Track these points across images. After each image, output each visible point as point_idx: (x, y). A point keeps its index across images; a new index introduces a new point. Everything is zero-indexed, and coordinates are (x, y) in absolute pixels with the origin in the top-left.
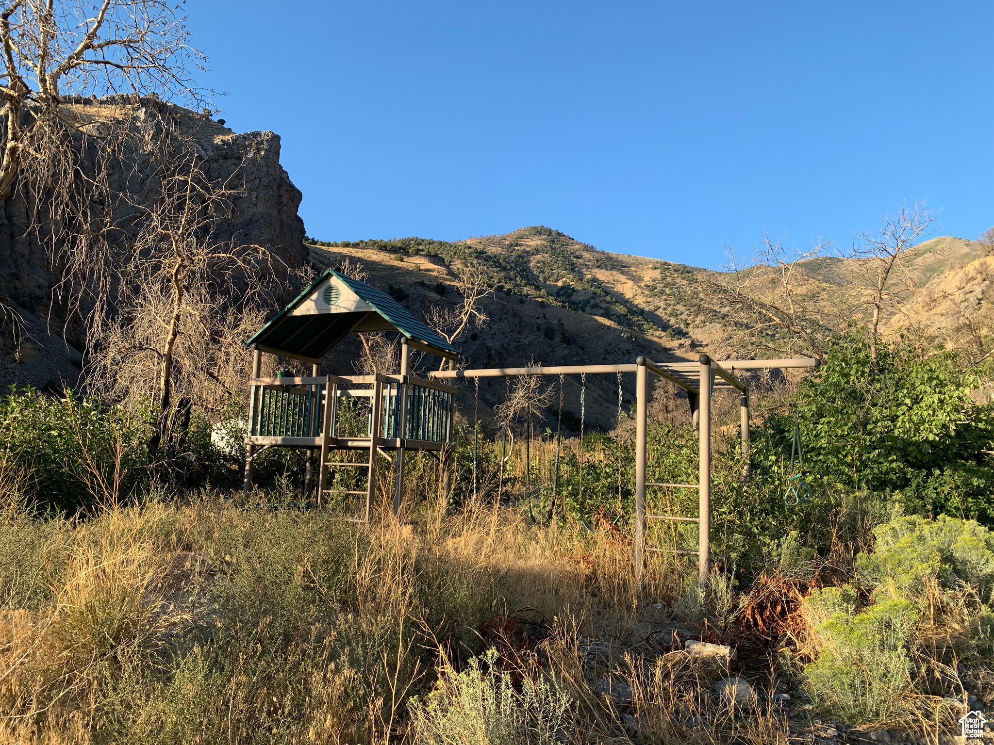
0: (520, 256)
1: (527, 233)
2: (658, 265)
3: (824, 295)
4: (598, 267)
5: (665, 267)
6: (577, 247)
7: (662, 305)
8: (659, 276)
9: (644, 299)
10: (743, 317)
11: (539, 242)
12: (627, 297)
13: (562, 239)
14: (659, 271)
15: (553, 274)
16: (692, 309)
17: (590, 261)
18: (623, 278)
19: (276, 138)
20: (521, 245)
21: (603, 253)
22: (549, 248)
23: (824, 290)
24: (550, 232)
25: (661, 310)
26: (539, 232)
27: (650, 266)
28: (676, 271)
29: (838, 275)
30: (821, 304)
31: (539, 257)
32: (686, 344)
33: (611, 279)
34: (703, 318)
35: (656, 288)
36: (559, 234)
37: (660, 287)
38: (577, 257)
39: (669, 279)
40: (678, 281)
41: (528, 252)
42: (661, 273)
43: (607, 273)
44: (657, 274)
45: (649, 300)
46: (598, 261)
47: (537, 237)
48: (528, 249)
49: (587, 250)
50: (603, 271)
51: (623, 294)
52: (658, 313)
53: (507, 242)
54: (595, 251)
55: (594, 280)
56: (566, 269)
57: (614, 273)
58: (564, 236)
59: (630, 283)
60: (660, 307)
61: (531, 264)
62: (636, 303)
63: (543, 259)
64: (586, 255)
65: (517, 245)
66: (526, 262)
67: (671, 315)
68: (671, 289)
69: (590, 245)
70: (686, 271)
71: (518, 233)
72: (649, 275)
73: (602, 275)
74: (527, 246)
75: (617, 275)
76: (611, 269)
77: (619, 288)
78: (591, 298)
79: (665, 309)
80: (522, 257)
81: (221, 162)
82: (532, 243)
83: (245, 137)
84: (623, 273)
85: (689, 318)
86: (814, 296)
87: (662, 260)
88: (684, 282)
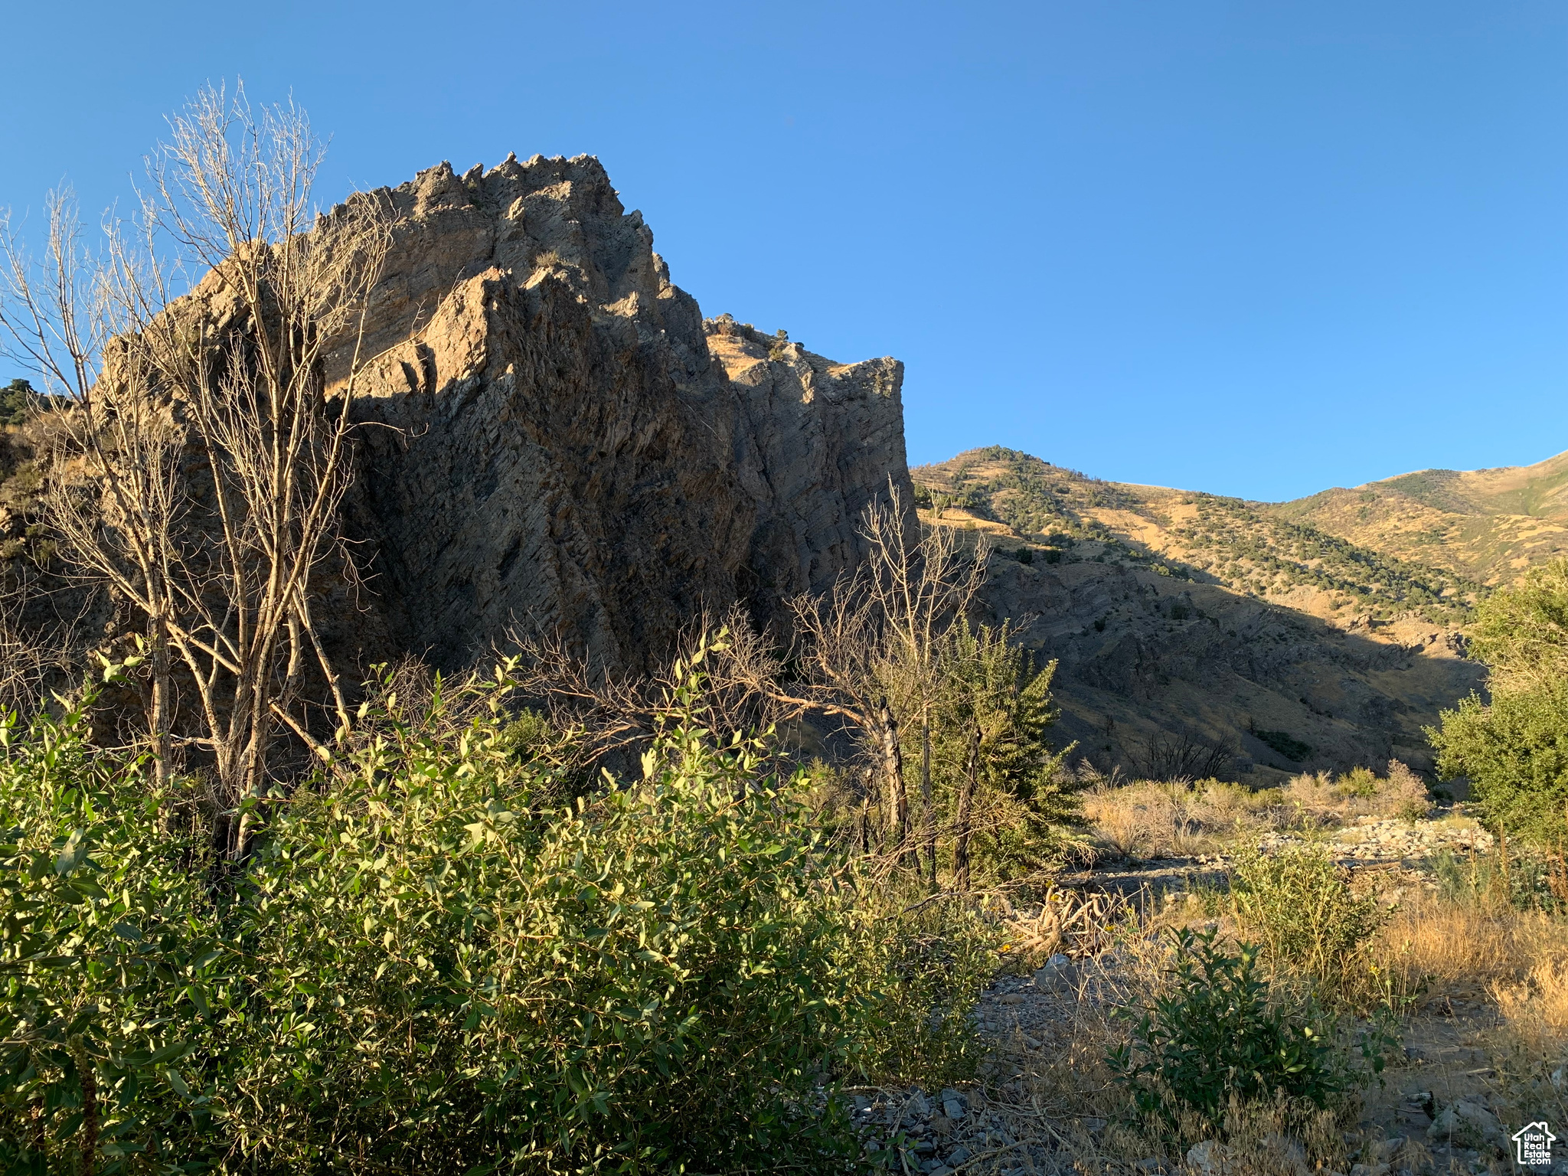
0: (974, 495)
1: (977, 457)
2: (1191, 497)
3: (1453, 532)
4: (1098, 505)
5: (1202, 500)
6: (1058, 475)
7: (1214, 559)
8: (1196, 515)
9: (1183, 552)
10: (1345, 573)
11: (998, 471)
12: (1154, 549)
13: (1033, 464)
14: (1194, 507)
15: (1030, 520)
16: (1266, 565)
17: (1082, 496)
18: (1139, 521)
19: (900, 367)
20: (972, 477)
21: (1099, 482)
22: (1016, 480)
23: (1453, 524)
24: (1012, 456)
25: (1213, 568)
26: (995, 455)
27: (1179, 499)
28: (1221, 505)
29: (1455, 498)
30: (1451, 546)
31: (1003, 494)
32: (1361, 622)
33: (1120, 522)
34: (1286, 578)
35: (1195, 533)
36: (1027, 457)
37: (1201, 530)
38: (1061, 491)
39: (1214, 519)
40: (1228, 520)
41: (986, 488)
42: (1199, 510)
43: (1113, 513)
44: (1192, 511)
45: (1192, 552)
46: (1095, 496)
47: (993, 464)
48: (985, 483)
49: (1074, 480)
50: (1106, 510)
51: (1144, 545)
52: (1211, 570)
53: (951, 474)
54: (1087, 481)
55: (1096, 525)
56: (1050, 512)
57: (1124, 512)
58: (1034, 459)
59: (1153, 528)
60: (1211, 564)
61: (994, 506)
62: (1171, 557)
63: (1010, 497)
64: (1073, 486)
65: (966, 477)
66: (984, 503)
67: (1233, 574)
68: (1220, 534)
69: (1077, 471)
70: (1237, 506)
71: (962, 459)
72: (1180, 514)
73: (1106, 517)
74: (982, 478)
75: (1128, 516)
76: (1118, 507)
77: (1136, 536)
78: (1105, 553)
79: (1220, 566)
80: (979, 496)
81: (846, 404)
82: (986, 474)
83: (864, 368)
84: (1137, 512)
85: (1264, 579)
86: (1437, 535)
87: (1198, 491)
88: (1239, 522)
